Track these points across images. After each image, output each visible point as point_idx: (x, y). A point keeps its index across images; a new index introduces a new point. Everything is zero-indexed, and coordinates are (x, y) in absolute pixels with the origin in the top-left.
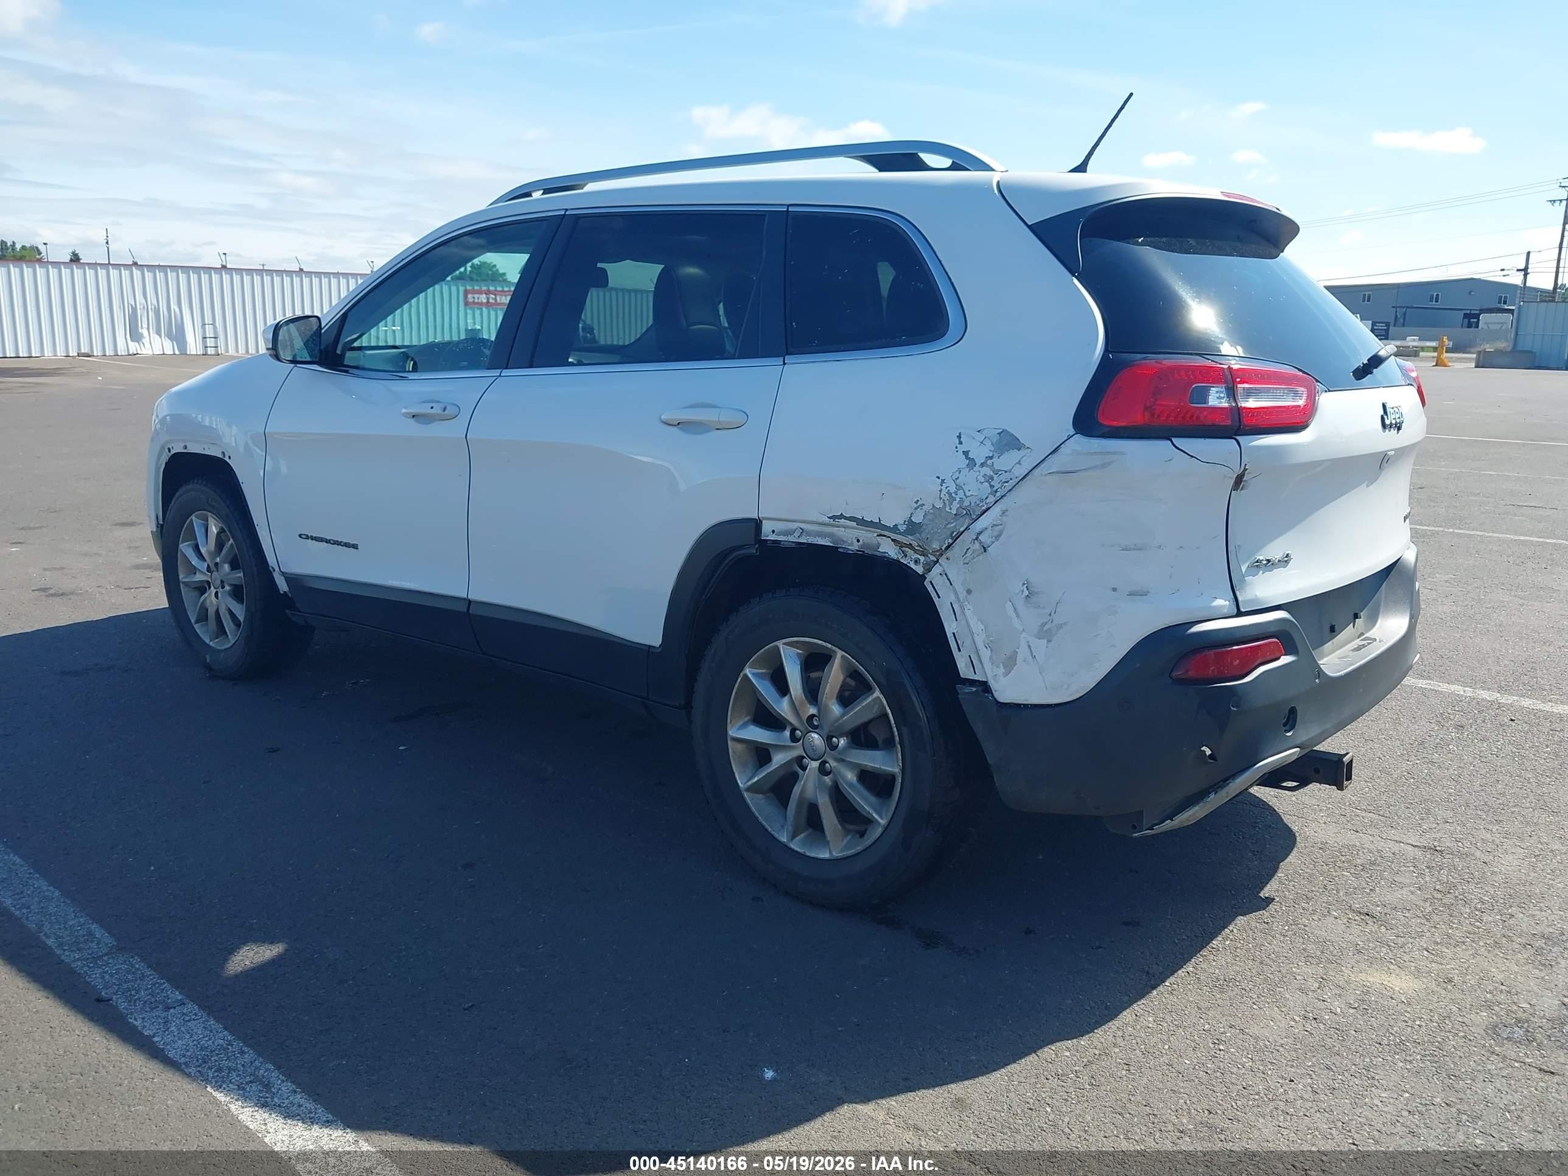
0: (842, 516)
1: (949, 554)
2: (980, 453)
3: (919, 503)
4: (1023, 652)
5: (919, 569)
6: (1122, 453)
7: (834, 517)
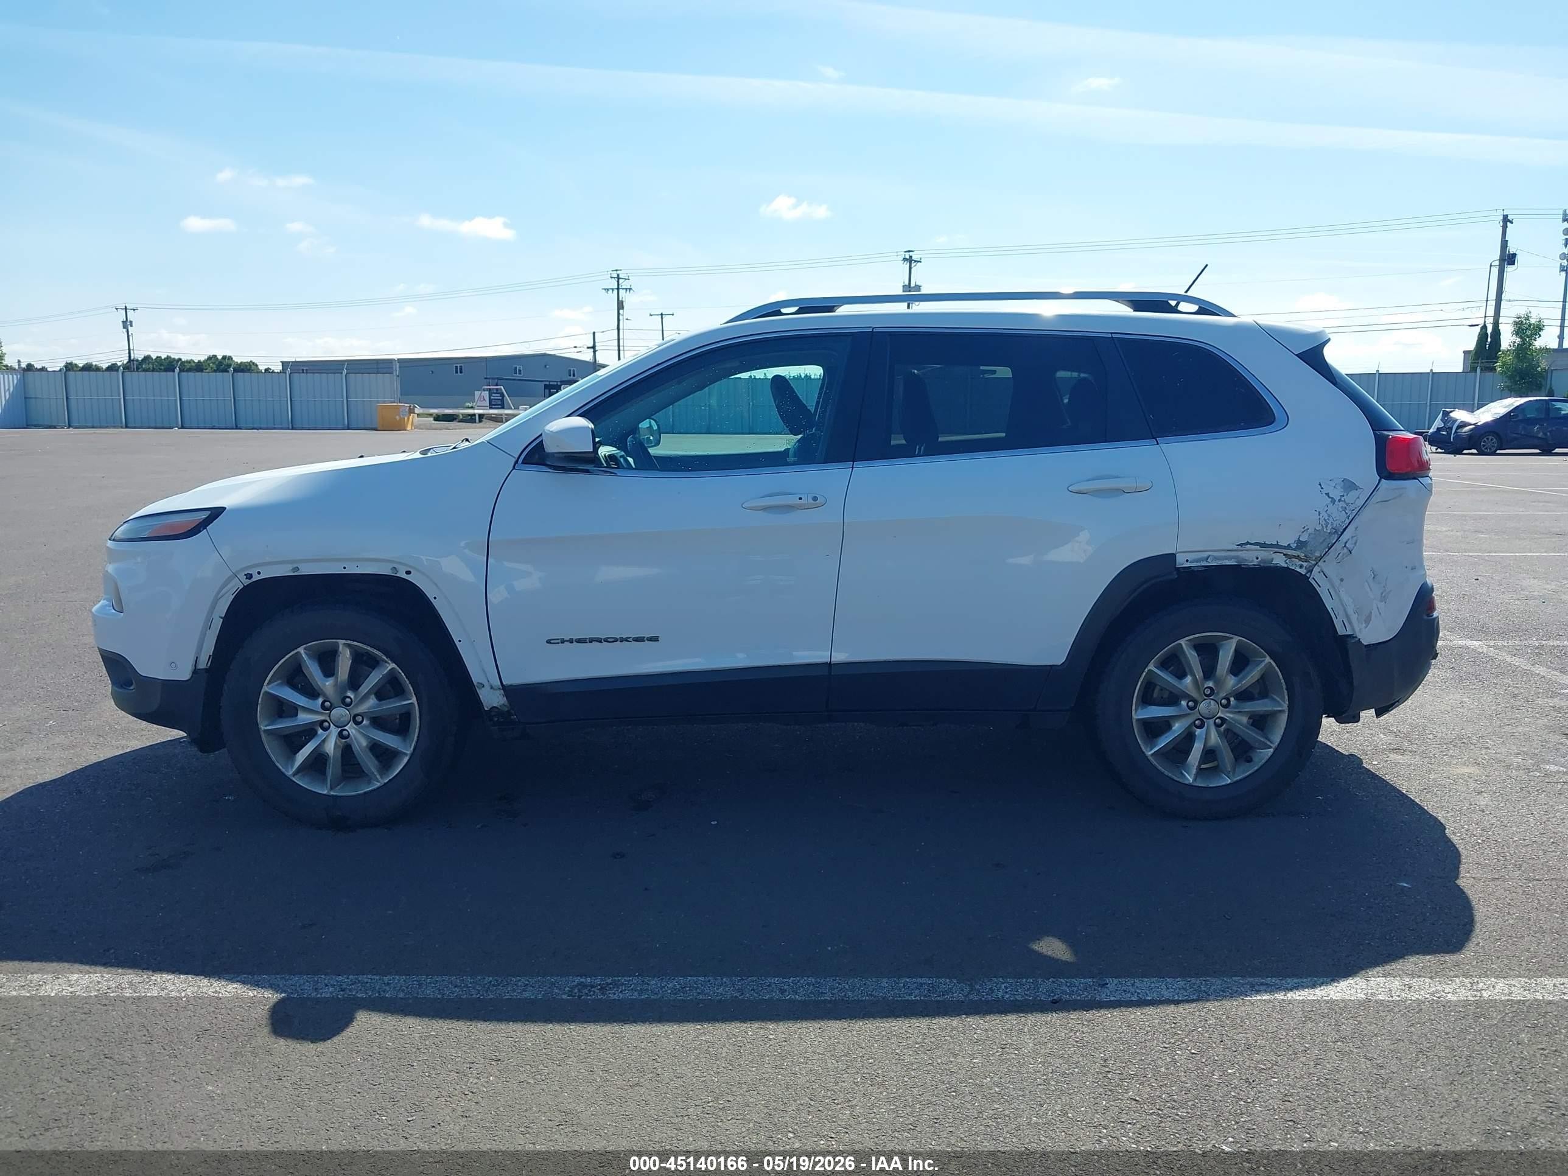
0: (1248, 543)
1: (1326, 558)
2: (1336, 494)
3: (1306, 528)
4: (1375, 612)
5: (1303, 571)
6: (1405, 488)
7: (1241, 545)
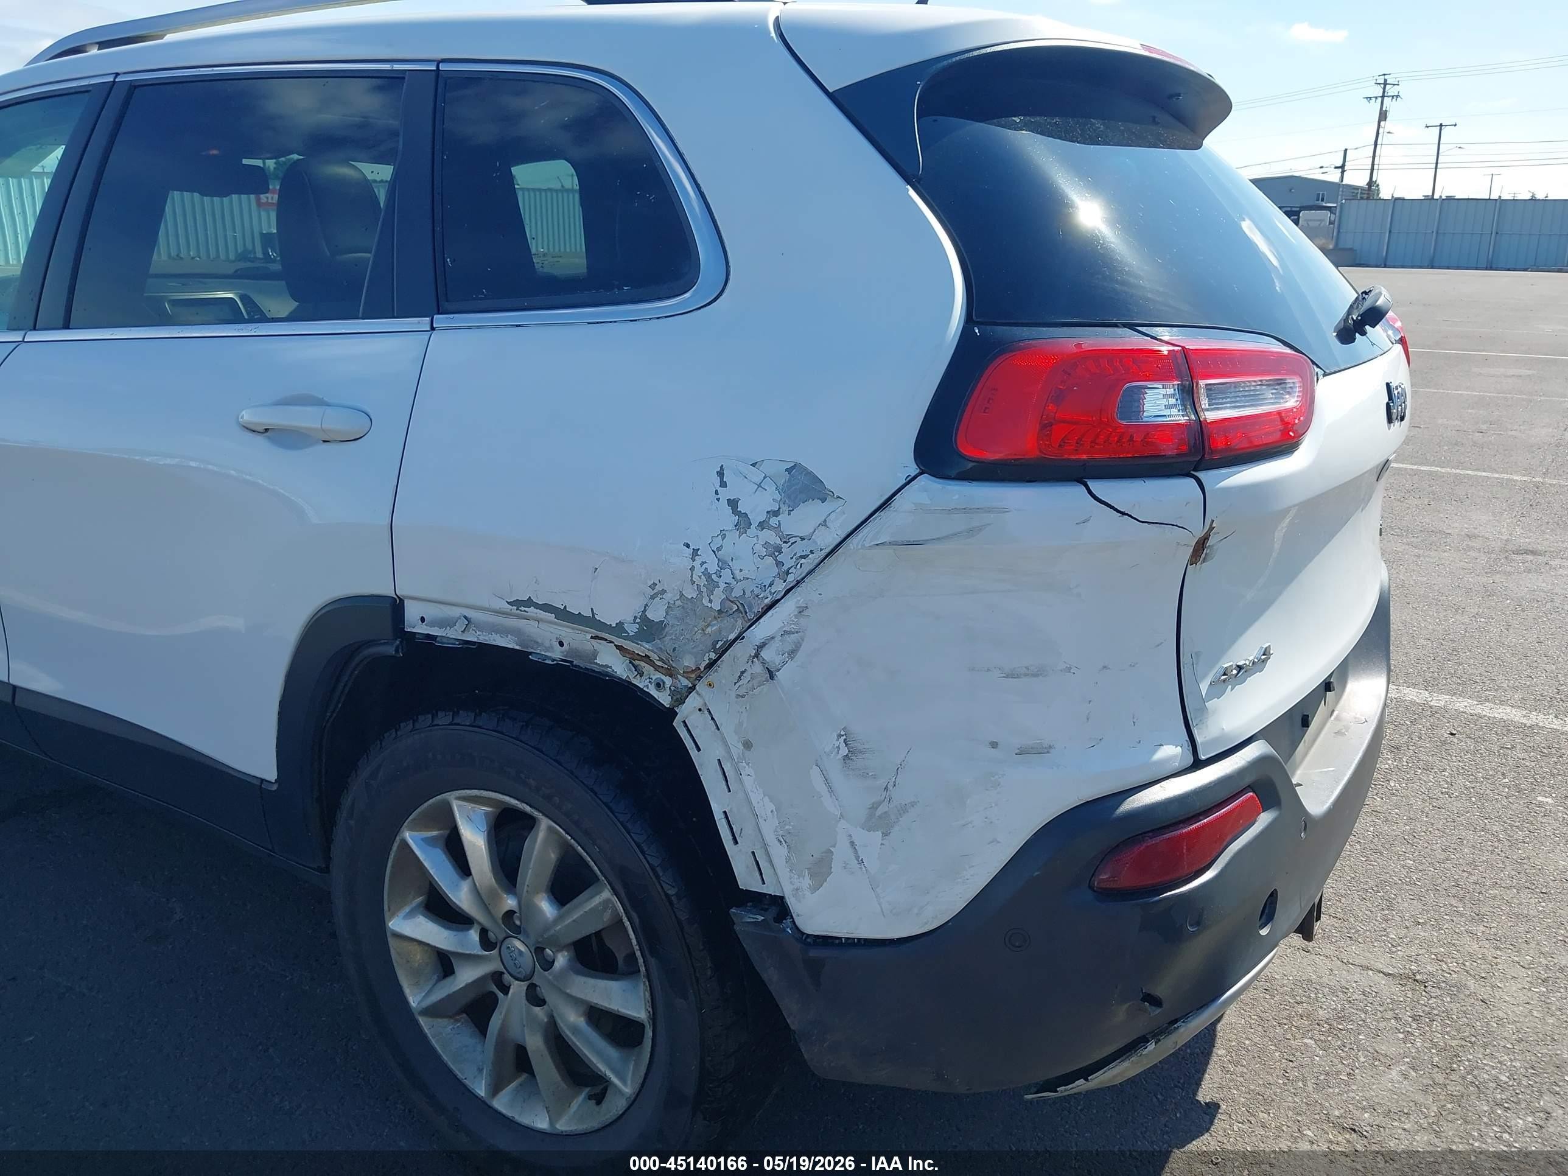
0: (529, 603)
1: (712, 677)
2: (756, 505)
3: (658, 588)
4: (841, 853)
5: (664, 699)
6: (1003, 511)
7: (517, 603)
